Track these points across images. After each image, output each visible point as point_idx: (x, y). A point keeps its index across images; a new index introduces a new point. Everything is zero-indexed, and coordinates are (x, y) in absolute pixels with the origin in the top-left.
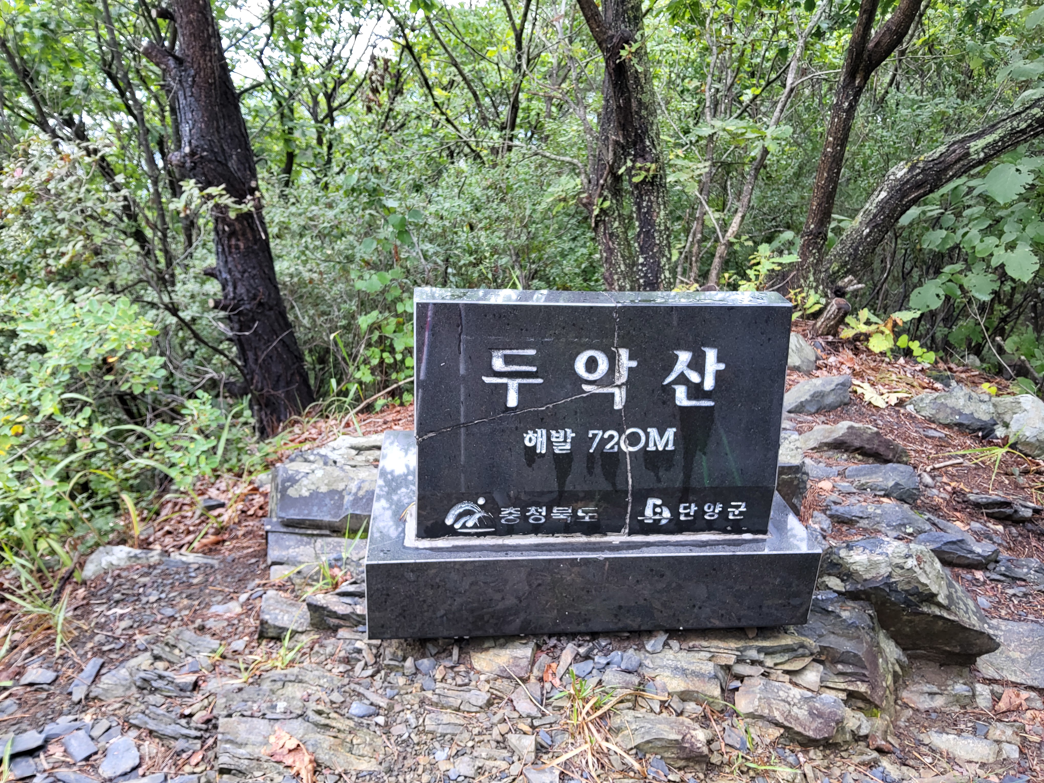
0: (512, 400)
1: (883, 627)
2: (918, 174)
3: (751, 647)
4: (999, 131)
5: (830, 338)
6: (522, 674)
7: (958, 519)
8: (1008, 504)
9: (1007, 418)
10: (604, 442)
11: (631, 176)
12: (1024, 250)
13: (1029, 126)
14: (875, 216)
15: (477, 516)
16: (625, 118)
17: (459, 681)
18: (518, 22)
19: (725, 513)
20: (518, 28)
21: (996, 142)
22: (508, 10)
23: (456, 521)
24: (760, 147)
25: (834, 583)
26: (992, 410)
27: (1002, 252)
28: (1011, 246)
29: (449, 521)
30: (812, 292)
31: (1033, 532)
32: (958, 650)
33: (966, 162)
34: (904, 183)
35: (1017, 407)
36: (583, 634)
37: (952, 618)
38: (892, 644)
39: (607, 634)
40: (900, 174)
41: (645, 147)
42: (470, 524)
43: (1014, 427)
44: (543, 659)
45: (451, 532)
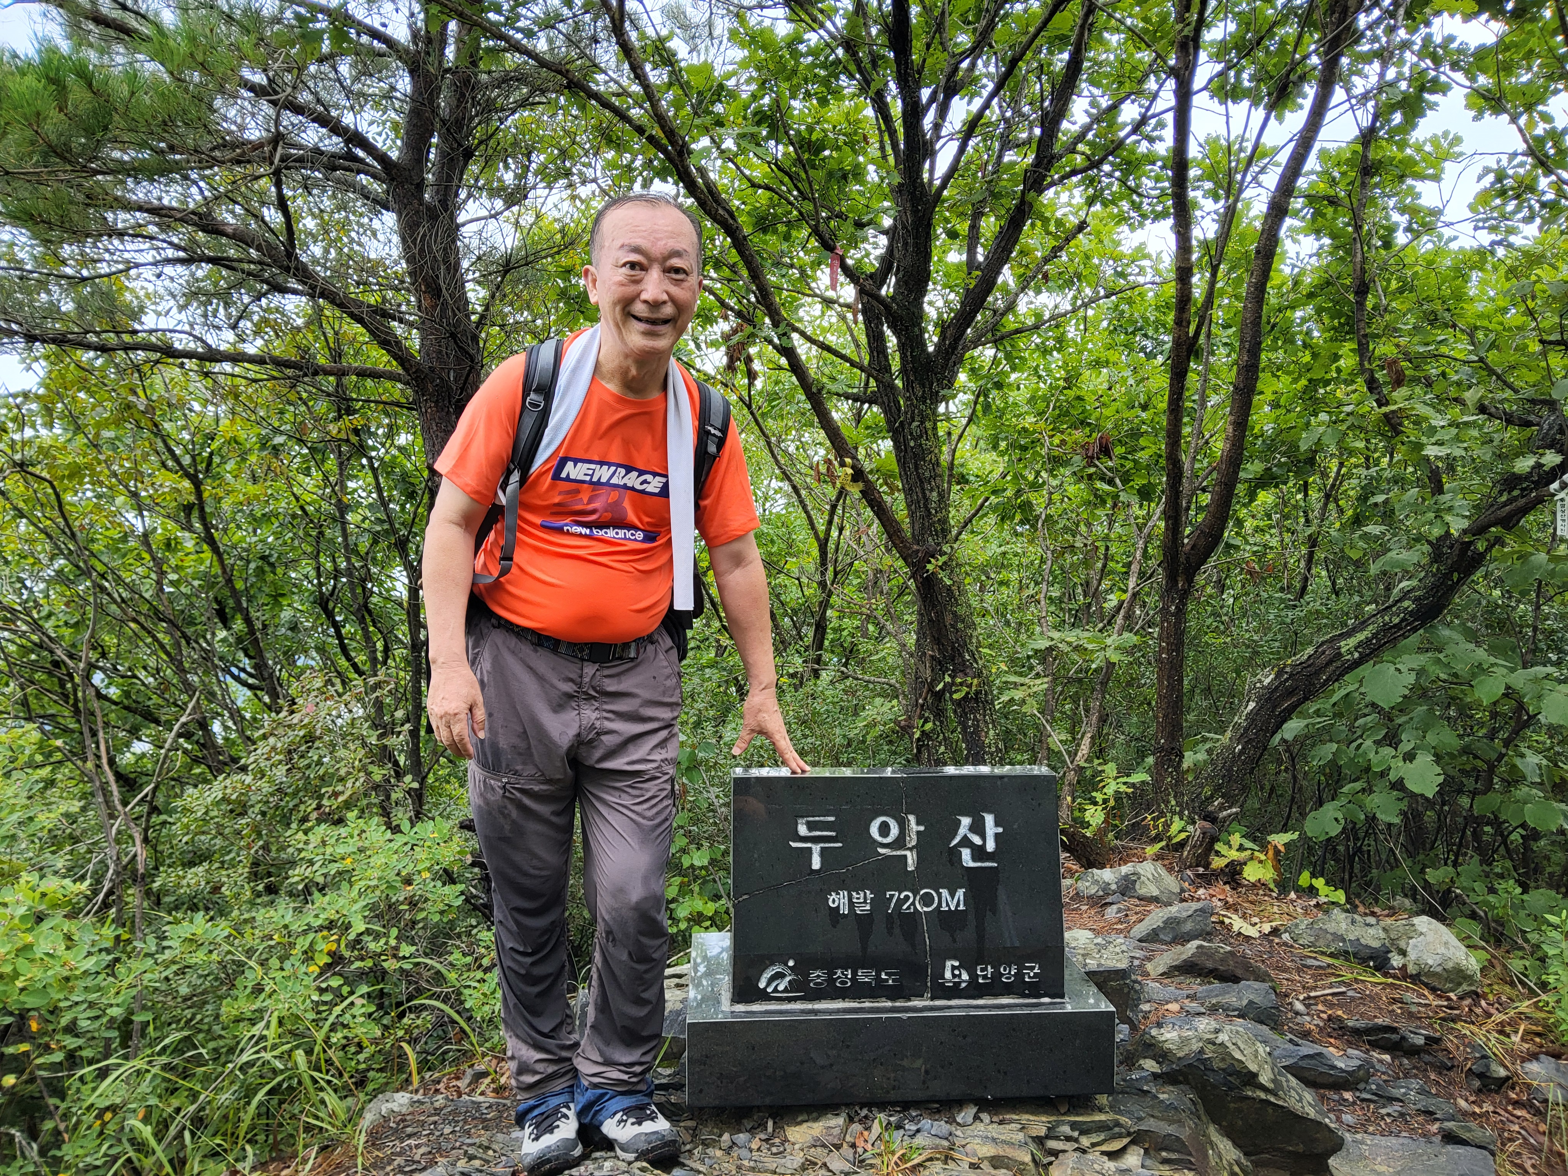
0: (816, 864)
1: (1214, 1122)
2: (1287, 680)
3: (1063, 1123)
4: (1371, 627)
5: (1201, 870)
6: (836, 1141)
7: (1331, 1044)
8: (1394, 1030)
9: (1402, 944)
10: (901, 902)
11: (951, 694)
12: (1424, 759)
13: (1402, 620)
14: (1246, 730)
15: (788, 979)
16: (939, 630)
17: (774, 1150)
18: (821, 528)
19: (1019, 975)
20: (822, 536)
21: (1368, 640)
22: (809, 517)
23: (768, 984)
24: (1102, 657)
25: (1150, 1065)
26: (1382, 935)
27: (1401, 764)
28: (1410, 757)
29: (762, 985)
30: (1176, 818)
31: (1432, 1064)
32: (1301, 1148)
33: (1339, 663)
34: (1272, 690)
35: (1412, 932)
36: (894, 1104)
37: (1280, 1103)
38: (1229, 1144)
39: (917, 1104)
40: (1267, 681)
41: (964, 661)
42: (781, 988)
43: (1412, 955)
44: (856, 1127)
45: (764, 996)
